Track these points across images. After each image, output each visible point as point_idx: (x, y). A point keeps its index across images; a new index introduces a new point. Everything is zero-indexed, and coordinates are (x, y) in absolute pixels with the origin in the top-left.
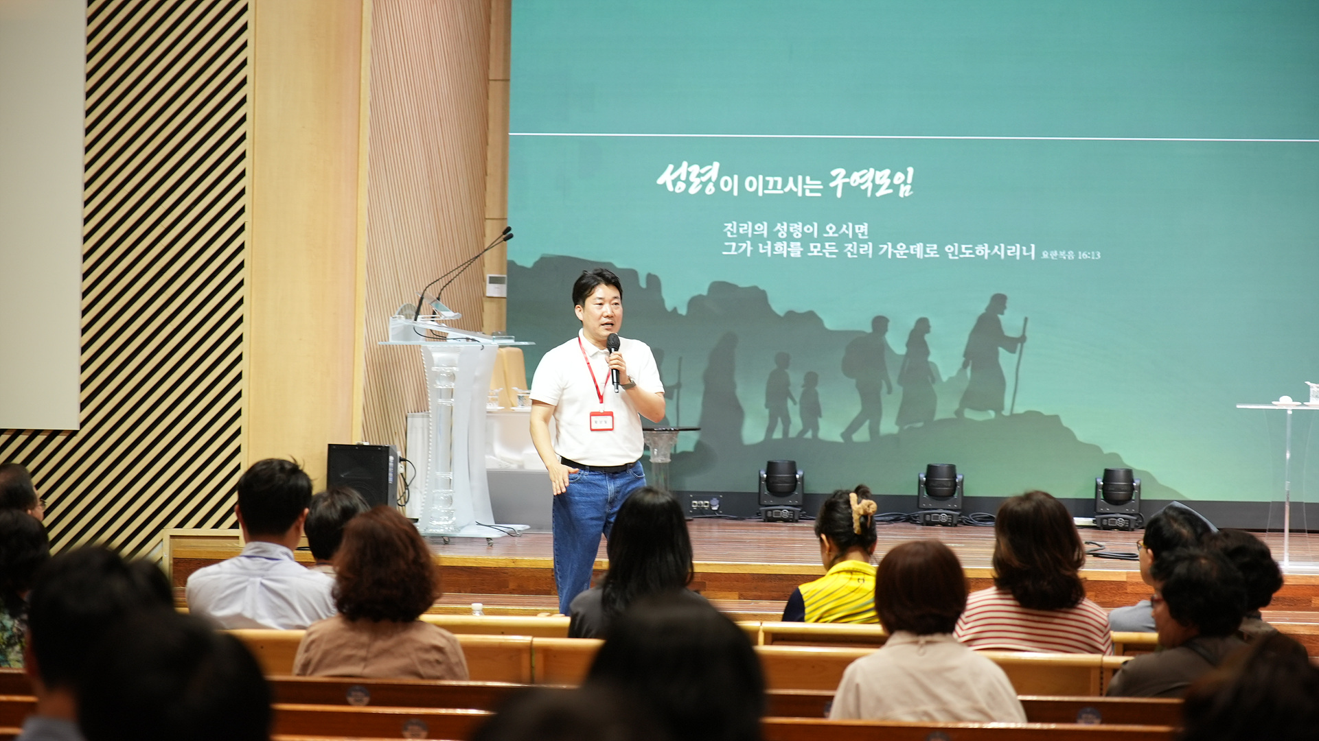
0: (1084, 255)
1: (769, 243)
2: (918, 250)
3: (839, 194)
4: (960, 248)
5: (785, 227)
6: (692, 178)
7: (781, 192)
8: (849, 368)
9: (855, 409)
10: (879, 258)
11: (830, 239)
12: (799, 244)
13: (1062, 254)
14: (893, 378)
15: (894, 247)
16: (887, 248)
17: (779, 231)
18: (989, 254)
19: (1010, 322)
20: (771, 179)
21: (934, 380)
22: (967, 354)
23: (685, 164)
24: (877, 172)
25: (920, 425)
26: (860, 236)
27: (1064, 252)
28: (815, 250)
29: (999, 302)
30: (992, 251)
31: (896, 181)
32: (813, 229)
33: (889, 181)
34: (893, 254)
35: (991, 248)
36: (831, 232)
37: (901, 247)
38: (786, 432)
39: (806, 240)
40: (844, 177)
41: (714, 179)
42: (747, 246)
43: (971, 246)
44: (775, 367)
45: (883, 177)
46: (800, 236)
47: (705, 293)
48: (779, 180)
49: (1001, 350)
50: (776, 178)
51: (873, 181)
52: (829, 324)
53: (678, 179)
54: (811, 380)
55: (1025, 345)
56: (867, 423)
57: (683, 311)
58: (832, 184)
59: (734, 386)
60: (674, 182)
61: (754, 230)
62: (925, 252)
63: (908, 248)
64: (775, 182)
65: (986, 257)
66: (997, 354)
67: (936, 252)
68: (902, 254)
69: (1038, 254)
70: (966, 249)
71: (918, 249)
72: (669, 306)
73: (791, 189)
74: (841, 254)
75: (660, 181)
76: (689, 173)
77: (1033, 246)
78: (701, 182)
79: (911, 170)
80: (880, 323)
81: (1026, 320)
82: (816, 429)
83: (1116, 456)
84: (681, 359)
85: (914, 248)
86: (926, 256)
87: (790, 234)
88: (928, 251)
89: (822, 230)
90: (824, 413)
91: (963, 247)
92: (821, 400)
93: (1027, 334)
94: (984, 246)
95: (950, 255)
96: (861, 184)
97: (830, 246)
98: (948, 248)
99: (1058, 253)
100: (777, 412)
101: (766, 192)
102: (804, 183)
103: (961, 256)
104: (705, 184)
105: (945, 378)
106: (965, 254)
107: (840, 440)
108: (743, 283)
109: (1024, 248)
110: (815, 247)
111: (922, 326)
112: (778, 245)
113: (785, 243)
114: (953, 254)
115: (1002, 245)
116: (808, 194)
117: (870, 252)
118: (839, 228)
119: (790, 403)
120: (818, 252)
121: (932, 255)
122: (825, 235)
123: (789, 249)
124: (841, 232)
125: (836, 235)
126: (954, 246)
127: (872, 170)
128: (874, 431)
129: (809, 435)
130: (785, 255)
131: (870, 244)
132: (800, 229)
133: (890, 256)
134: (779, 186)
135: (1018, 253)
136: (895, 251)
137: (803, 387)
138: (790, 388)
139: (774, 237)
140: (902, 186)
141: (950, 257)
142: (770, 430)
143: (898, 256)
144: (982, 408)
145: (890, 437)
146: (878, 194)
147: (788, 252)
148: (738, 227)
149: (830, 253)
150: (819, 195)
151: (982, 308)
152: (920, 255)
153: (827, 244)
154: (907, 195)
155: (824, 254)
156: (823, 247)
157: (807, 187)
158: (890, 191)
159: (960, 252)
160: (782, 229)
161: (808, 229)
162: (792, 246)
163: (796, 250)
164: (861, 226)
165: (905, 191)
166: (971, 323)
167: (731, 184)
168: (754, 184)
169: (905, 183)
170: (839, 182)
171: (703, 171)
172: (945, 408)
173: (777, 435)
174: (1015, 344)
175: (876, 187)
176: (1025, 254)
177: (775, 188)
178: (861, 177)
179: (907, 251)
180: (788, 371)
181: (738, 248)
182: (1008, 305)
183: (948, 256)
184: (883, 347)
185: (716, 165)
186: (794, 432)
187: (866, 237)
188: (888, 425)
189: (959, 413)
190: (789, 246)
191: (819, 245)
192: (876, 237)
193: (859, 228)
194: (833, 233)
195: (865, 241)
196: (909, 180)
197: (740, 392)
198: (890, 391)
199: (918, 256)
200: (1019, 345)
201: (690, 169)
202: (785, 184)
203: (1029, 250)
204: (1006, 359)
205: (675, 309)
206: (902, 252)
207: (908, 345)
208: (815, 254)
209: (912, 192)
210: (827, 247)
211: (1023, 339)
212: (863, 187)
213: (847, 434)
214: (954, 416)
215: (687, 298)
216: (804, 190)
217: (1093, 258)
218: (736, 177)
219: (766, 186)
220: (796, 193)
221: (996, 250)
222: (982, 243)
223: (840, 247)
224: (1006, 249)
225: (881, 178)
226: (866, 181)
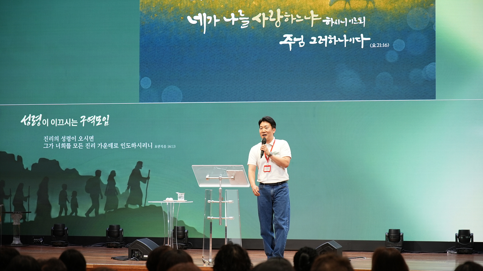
0: (170, 147)
1: (59, 143)
3: (83, 125)
4: (126, 145)
5: (65, 138)
6: (33, 120)
7: (63, 125)
8: (87, 190)
9: (90, 205)
10: (98, 149)
11: (80, 142)
13: (162, 146)
14: (103, 193)
15: (103, 145)
16: (100, 144)
17: (63, 139)
18: (136, 146)
19: (144, 172)
20: (60, 120)
21: (117, 194)
22: (128, 184)
23: (30, 115)
24: (97, 117)
25: (113, 210)
26: (91, 141)
27: (163, 146)
28: (75, 146)
29: (140, 164)
30: (137, 146)
31: (103, 120)
32: (74, 138)
33: (101, 120)
35: (137, 144)
36: (81, 139)
37: (105, 144)
38: (66, 213)
39: (72, 142)
40: (85, 119)
41: (40, 120)
42: (52, 145)
43: (130, 144)
44: (62, 189)
45: (98, 118)
46: (70, 141)
47: (37, 162)
48: (63, 120)
49: (141, 182)
50: (61, 120)
51: (95, 120)
52: (81, 173)
53: (28, 120)
54: (75, 194)
55: (149, 180)
56: (94, 210)
57: (30, 169)
58: (81, 122)
59: (48, 196)
60: (27, 122)
61: (54, 139)
62: (114, 146)
63: (108, 145)
64: (61, 121)
65: (135, 148)
66: (139, 184)
67: (117, 146)
68: (105, 147)
69: (153, 146)
70: (128, 145)
71: (111, 145)
72: (25, 167)
73: (67, 123)
74: (84, 147)
75: (22, 122)
76: (31, 118)
77: (151, 143)
78: (36, 122)
79: (108, 116)
80: (98, 173)
81: (149, 171)
82: (76, 212)
83: (182, 222)
84: (29, 187)
85: (110, 145)
86: (114, 148)
87: (66, 140)
89: (78, 138)
90: (79, 206)
91: (127, 144)
92: (78, 201)
93: (150, 176)
94: (134, 144)
95: (122, 147)
96: (91, 121)
97: (80, 144)
98: (122, 145)
99: (160, 146)
100: (63, 207)
101: (58, 125)
102: (71, 121)
103: (126, 147)
104: (37, 122)
105: (121, 193)
106: (128, 146)
107: (85, 216)
108: (51, 159)
109: (148, 144)
110: (75, 145)
111: (113, 174)
112: (63, 144)
113: (65, 143)
114: (123, 146)
115: (141, 143)
116: (73, 125)
117: (95, 146)
118: (83, 138)
119: (67, 203)
120: (76, 147)
122: (79, 140)
123: (66, 146)
125: (83, 140)
127: (95, 116)
128: (97, 212)
129: (74, 214)
131: (94, 143)
132: (70, 138)
133: (101, 148)
134: (63, 123)
135: (146, 146)
137: (72, 196)
138: (67, 197)
139: (61, 141)
140: (105, 122)
142: (61, 213)
143: (104, 148)
144: (134, 204)
145: (102, 215)
146: (97, 125)
147: (66, 147)
148: (49, 138)
149: (81, 147)
150: (76, 125)
151: (134, 167)
152: (112, 147)
154: (107, 125)
155: (79, 147)
156: (78, 145)
157: (72, 123)
158: (101, 124)
159: (126, 146)
160: (64, 138)
161: (73, 138)
162: (67, 145)
163: (69, 146)
164: (91, 137)
165: (106, 124)
166: (130, 173)
167: (46, 122)
168: (54, 122)
169: (106, 120)
170: (83, 121)
171: (36, 118)
172: (121, 204)
173: (63, 214)
174: (146, 180)
175: (96, 122)
176: (149, 146)
177: (61, 123)
178: (91, 119)
179: (107, 146)
180: (66, 191)
181: (49, 146)
182: (143, 165)
184: (100, 181)
185: (41, 115)
186: (68, 214)
187: (93, 141)
188: (102, 211)
189: (126, 206)
190: (66, 145)
191: (77, 144)
192: (96, 141)
193: (91, 138)
194: (81, 140)
195: (93, 143)
196: (108, 120)
197: (50, 199)
198: (102, 198)
200: (147, 180)
201: (32, 117)
202: (65, 122)
203: (150, 145)
204: (143, 186)
205: (27, 168)
206: (105, 146)
207: (108, 181)
208: (75, 147)
209: (109, 124)
211: (148, 178)
212: (92, 122)
213: (87, 214)
214: (125, 207)
215: (31, 164)
216: (71, 124)
217: (173, 148)
218: (48, 119)
219: (58, 123)
220: (69, 125)
221: (138, 145)
222: (134, 143)
223: (84, 144)
224: (142, 145)
225: (98, 119)
226: (93, 120)
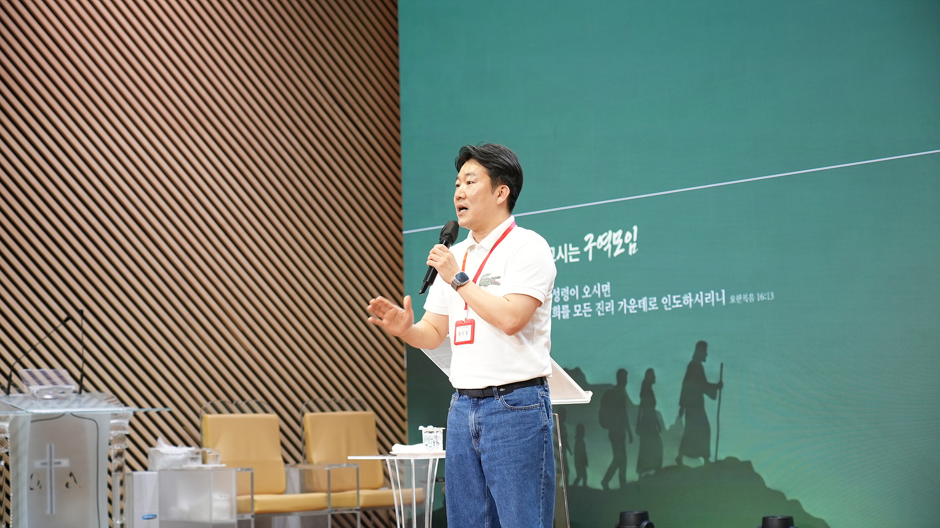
0: (761, 297)
2: (644, 303)
3: (590, 258)
4: (672, 299)
5: (558, 292)
8: (604, 423)
10: (619, 313)
11: (586, 300)
12: (567, 306)
13: (745, 296)
14: (633, 428)
15: (628, 303)
16: (623, 303)
18: (692, 302)
19: (711, 368)
21: (660, 430)
22: (682, 403)
24: (614, 234)
25: (652, 472)
26: (606, 295)
27: (746, 295)
29: (702, 348)
30: (694, 300)
31: (627, 241)
32: (575, 292)
33: (622, 240)
34: (628, 309)
35: (694, 297)
36: (587, 293)
37: (633, 302)
38: (566, 481)
39: (572, 301)
40: (593, 241)
43: (679, 296)
45: (618, 237)
46: (568, 299)
49: (706, 397)
51: (611, 243)
52: (590, 379)
54: (580, 432)
55: (723, 390)
56: (617, 472)
58: (586, 249)
62: (649, 306)
63: (637, 303)
65: (691, 306)
66: (702, 401)
67: (656, 305)
68: (633, 309)
69: (728, 299)
70: (677, 299)
73: (561, 257)
74: (594, 313)
77: (723, 291)
79: (635, 228)
80: (622, 375)
81: (722, 365)
82: (585, 477)
83: (796, 503)
85: (641, 303)
86: (650, 309)
87: (561, 298)
88: (650, 305)
89: (581, 293)
90: (590, 462)
91: (674, 297)
92: (587, 450)
93: (724, 380)
94: (688, 295)
95: (665, 306)
96: (604, 246)
97: (587, 306)
98: (665, 300)
99: (742, 296)
102: (568, 251)
103: (674, 307)
105: (667, 427)
106: (676, 304)
107: (601, 487)
110: (578, 308)
111: (650, 377)
113: (559, 306)
114: (667, 304)
115: (701, 293)
116: (572, 260)
117: (613, 309)
118: (592, 289)
119: (568, 453)
120: (579, 312)
121: (653, 308)
122: (583, 297)
123: (562, 312)
124: (593, 293)
125: (590, 296)
126: (668, 298)
127: (610, 232)
128: (622, 478)
129: (581, 483)
130: (559, 318)
131: (612, 301)
132: (568, 293)
133: (625, 312)
135: (713, 300)
136: (629, 307)
137: (575, 438)
138: (567, 440)
140: (630, 244)
141: (666, 309)
143: (631, 311)
144: (693, 455)
145: (633, 484)
146: (615, 254)
147: (561, 315)
149: (588, 313)
150: (579, 260)
151: (689, 356)
152: (645, 308)
153: (585, 305)
154: (634, 252)
155: (584, 314)
156: (582, 308)
157: (570, 253)
158: (623, 250)
159: (673, 304)
161: (573, 292)
162: (563, 309)
163: (566, 312)
164: (605, 285)
165: (633, 249)
166: (682, 372)
169: (632, 241)
170: (590, 246)
172: (669, 456)
174: (715, 390)
175: (614, 248)
176: (718, 300)
178: (604, 239)
179: (636, 306)
180: (565, 424)
182: (708, 352)
183: (664, 307)
184: (624, 397)
187: (609, 296)
188: (632, 475)
189: (679, 460)
190: (561, 309)
191: (580, 306)
192: (616, 296)
193: (604, 288)
194: (589, 294)
195: (608, 300)
196: (635, 239)
198: (631, 441)
199: (644, 310)
200: (718, 391)
203: (720, 296)
204: (710, 405)
206: (633, 307)
207: (641, 395)
208: (578, 314)
209: (637, 250)
210: (585, 307)
211: (720, 385)
212: (605, 249)
213: (605, 482)
214: (675, 463)
216: (568, 256)
217: (769, 299)
220: (564, 260)
221: (697, 298)
222: (687, 293)
223: (593, 307)
224: (704, 297)
225: (617, 239)
226: (607, 243)
